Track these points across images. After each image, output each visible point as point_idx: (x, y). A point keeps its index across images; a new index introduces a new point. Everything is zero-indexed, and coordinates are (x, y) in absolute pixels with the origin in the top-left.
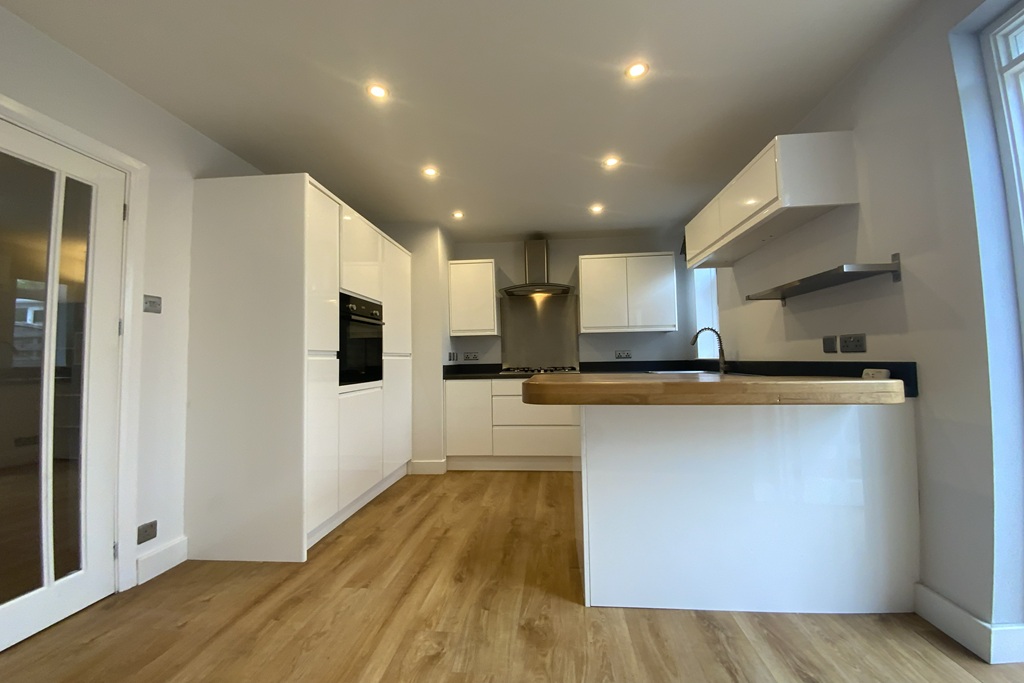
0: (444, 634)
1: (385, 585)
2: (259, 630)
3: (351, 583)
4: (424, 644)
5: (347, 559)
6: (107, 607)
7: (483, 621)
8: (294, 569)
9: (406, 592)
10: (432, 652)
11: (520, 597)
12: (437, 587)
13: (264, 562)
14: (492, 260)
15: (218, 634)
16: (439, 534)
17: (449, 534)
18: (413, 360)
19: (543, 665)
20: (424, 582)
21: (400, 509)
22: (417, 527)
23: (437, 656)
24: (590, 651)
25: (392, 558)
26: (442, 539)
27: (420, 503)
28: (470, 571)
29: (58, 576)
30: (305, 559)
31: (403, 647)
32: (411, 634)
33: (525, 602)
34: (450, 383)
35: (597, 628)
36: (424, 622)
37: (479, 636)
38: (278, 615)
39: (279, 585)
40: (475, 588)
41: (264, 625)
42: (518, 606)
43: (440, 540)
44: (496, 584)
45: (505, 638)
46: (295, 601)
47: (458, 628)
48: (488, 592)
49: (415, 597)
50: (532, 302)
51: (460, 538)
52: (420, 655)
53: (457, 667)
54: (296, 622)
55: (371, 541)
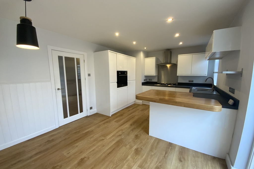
0: (124, 132)
1: (120, 123)
2: (101, 125)
3: (115, 122)
4: (120, 133)
5: (117, 117)
6: (86, 118)
7: (130, 132)
8: (109, 117)
9: (122, 125)
10: (121, 134)
11: (139, 131)
12: (127, 125)
13: (106, 115)
14: (155, 57)
15: (97, 124)
16: (133, 116)
17: (135, 117)
18: (136, 81)
19: (135, 141)
20: (126, 124)
21: (130, 110)
22: (130, 114)
23: (121, 135)
24: (144, 142)
25: (123, 119)
26: (133, 118)
27: (133, 110)
28: (134, 124)
29: (80, 113)
30: (111, 116)
31: (117, 132)
32: (119, 131)
33: (139, 132)
34: (143, 86)
35: (148, 139)
36: (122, 130)
37: (128, 134)
38: (104, 124)
39: (106, 119)
40: (133, 127)
41: (102, 124)
42: (138, 132)
43: (132, 117)
44: (137, 127)
45: (132, 136)
46: (107, 122)
47: (126, 132)
48: (135, 128)
49: (122, 126)
51: (136, 118)
52: (119, 134)
53: (123, 137)
54: (106, 125)
55: (122, 115)
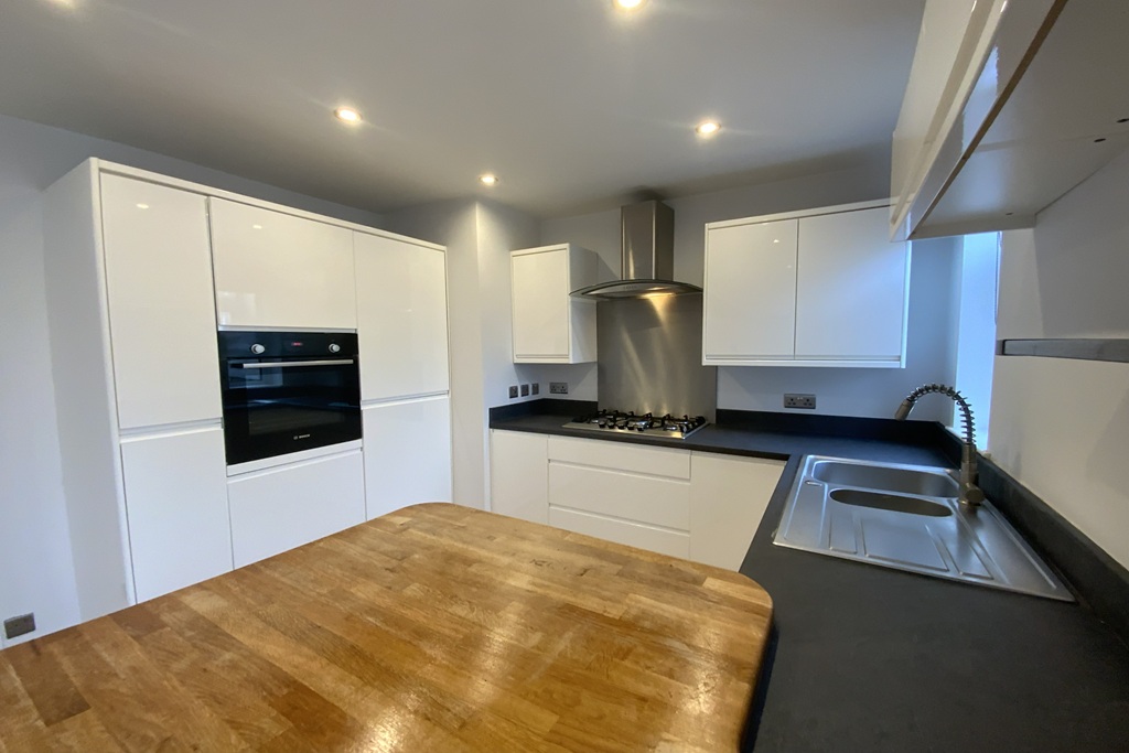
14: (566, 245)
18: (452, 399)
34: (502, 435)
50: (647, 308)
